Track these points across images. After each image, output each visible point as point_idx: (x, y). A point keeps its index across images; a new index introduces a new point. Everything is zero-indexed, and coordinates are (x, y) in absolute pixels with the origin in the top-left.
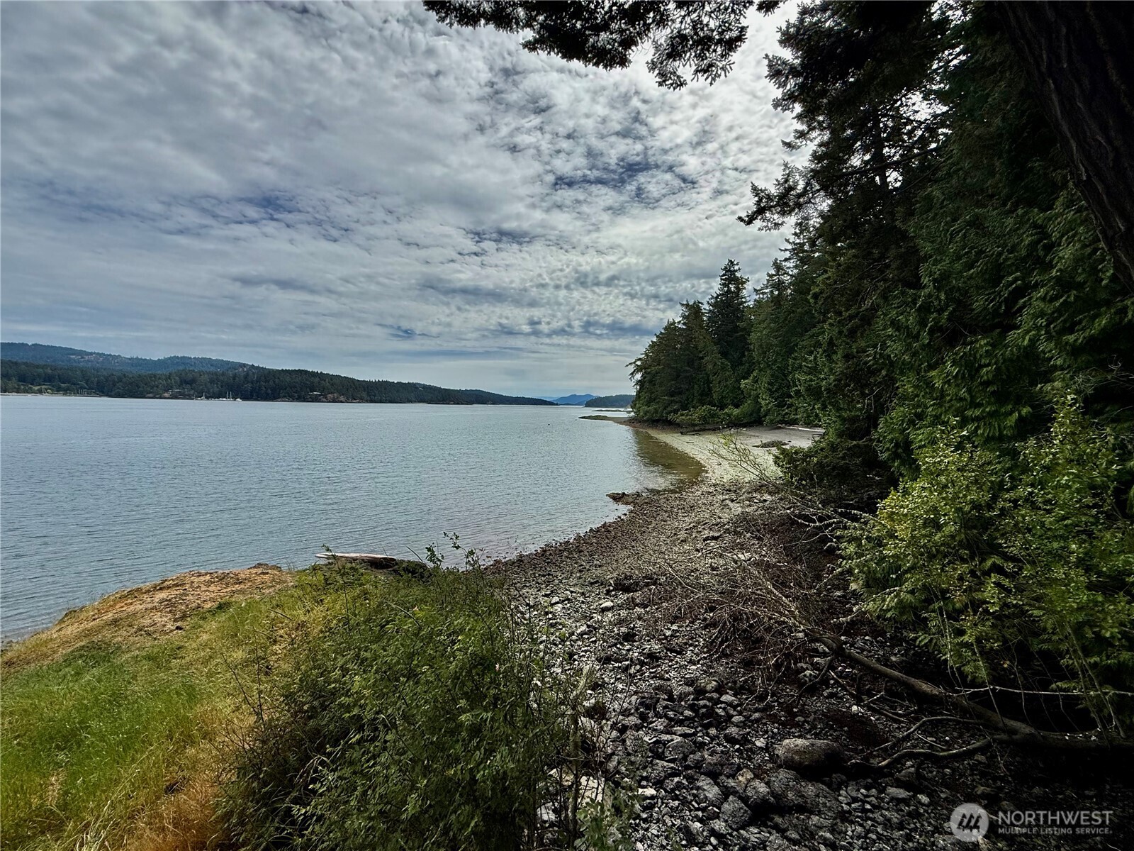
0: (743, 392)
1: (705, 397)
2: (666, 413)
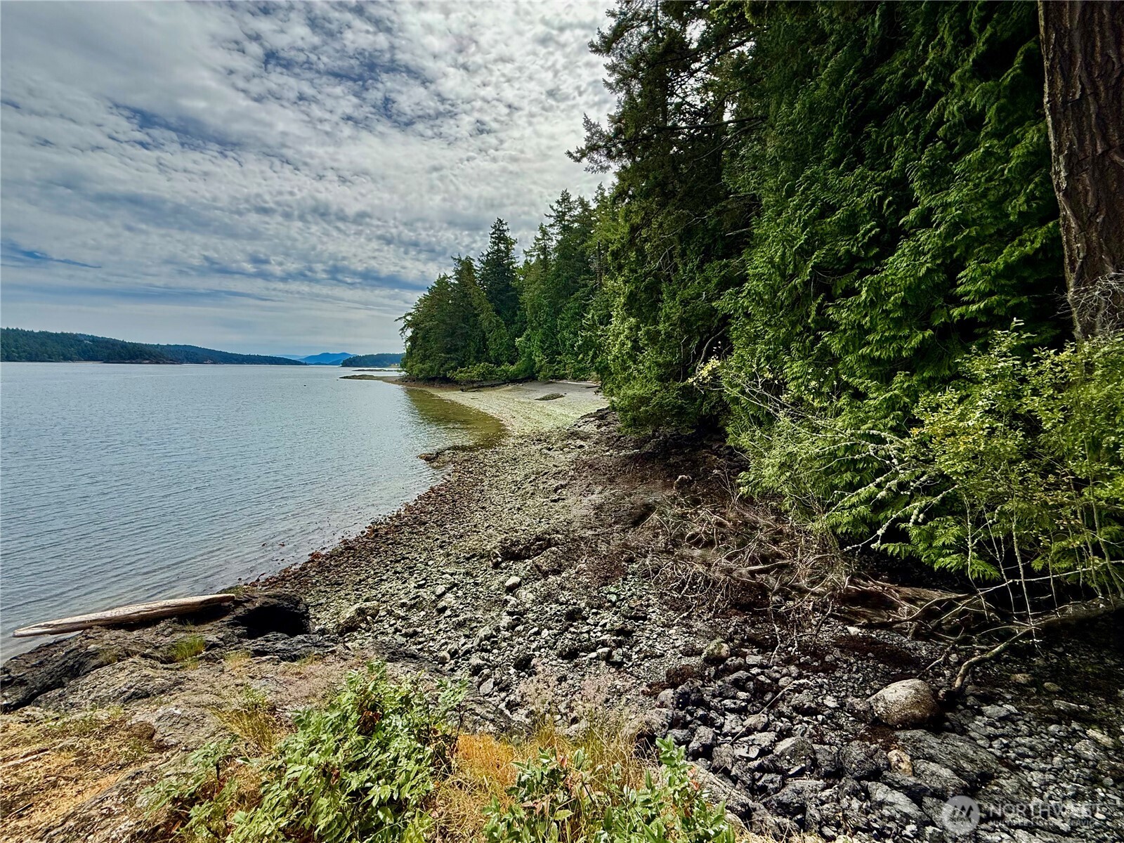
0: (517, 349)
1: (481, 354)
2: (444, 371)
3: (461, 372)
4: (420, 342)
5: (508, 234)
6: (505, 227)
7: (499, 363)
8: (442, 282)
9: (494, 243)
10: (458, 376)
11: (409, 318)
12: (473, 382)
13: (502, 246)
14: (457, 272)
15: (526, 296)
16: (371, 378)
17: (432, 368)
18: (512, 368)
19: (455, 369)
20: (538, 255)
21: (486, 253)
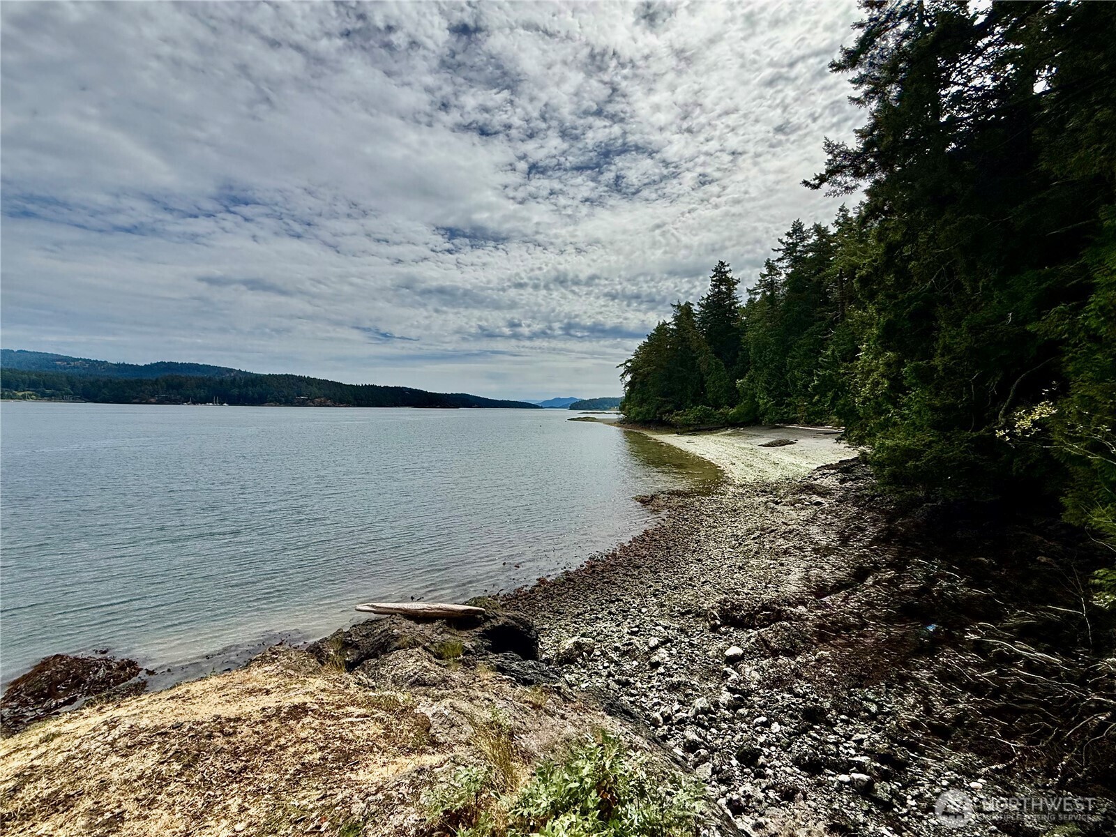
0: (738, 391)
2: (661, 414)
3: (677, 415)
4: (638, 386)
5: (729, 275)
6: (727, 269)
7: (717, 407)
8: (662, 328)
9: (714, 285)
10: (675, 418)
11: (629, 364)
12: (689, 425)
13: (723, 288)
14: (676, 318)
15: (750, 335)
16: (593, 420)
17: (648, 412)
18: (733, 411)
19: (671, 412)
20: (764, 292)
21: (706, 296)
